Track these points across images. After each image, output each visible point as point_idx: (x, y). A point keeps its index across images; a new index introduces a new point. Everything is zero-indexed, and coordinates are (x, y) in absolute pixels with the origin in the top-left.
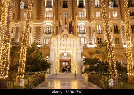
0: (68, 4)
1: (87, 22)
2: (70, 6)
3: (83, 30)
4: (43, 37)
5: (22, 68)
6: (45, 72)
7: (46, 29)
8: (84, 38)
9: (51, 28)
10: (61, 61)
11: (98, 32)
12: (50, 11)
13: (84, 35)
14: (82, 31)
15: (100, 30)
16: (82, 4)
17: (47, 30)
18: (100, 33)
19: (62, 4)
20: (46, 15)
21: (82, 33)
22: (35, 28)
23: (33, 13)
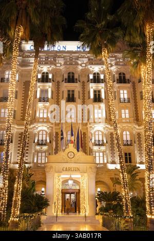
0: (76, 95)
1: (108, 126)
2: (79, 98)
3: (101, 139)
4: (33, 151)
5: (17, 209)
6: (42, 214)
7: (38, 138)
8: (103, 152)
9: (46, 135)
10: (64, 193)
11: (125, 142)
12: (45, 107)
13: (103, 148)
14: (99, 141)
15: (129, 139)
16: (99, 95)
17: (40, 139)
18: (128, 145)
19: (66, 95)
20: (39, 113)
21: (99, 145)
22: (20, 134)
23: (16, 109)
